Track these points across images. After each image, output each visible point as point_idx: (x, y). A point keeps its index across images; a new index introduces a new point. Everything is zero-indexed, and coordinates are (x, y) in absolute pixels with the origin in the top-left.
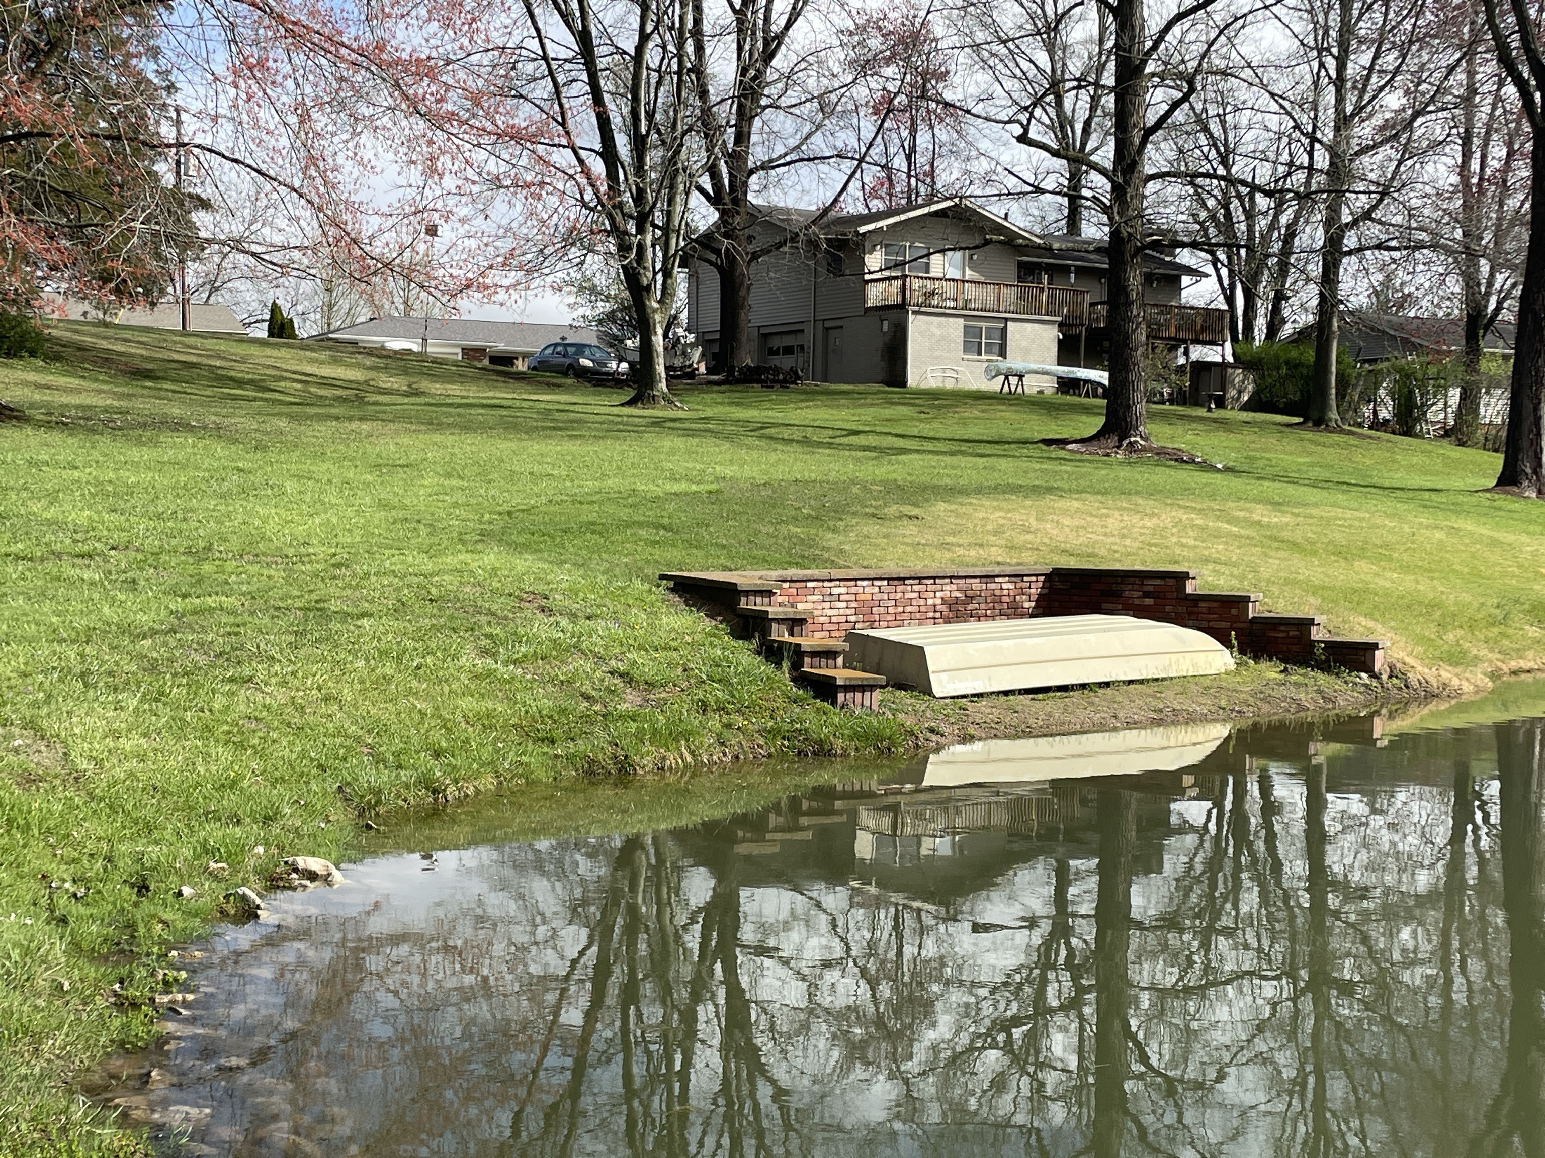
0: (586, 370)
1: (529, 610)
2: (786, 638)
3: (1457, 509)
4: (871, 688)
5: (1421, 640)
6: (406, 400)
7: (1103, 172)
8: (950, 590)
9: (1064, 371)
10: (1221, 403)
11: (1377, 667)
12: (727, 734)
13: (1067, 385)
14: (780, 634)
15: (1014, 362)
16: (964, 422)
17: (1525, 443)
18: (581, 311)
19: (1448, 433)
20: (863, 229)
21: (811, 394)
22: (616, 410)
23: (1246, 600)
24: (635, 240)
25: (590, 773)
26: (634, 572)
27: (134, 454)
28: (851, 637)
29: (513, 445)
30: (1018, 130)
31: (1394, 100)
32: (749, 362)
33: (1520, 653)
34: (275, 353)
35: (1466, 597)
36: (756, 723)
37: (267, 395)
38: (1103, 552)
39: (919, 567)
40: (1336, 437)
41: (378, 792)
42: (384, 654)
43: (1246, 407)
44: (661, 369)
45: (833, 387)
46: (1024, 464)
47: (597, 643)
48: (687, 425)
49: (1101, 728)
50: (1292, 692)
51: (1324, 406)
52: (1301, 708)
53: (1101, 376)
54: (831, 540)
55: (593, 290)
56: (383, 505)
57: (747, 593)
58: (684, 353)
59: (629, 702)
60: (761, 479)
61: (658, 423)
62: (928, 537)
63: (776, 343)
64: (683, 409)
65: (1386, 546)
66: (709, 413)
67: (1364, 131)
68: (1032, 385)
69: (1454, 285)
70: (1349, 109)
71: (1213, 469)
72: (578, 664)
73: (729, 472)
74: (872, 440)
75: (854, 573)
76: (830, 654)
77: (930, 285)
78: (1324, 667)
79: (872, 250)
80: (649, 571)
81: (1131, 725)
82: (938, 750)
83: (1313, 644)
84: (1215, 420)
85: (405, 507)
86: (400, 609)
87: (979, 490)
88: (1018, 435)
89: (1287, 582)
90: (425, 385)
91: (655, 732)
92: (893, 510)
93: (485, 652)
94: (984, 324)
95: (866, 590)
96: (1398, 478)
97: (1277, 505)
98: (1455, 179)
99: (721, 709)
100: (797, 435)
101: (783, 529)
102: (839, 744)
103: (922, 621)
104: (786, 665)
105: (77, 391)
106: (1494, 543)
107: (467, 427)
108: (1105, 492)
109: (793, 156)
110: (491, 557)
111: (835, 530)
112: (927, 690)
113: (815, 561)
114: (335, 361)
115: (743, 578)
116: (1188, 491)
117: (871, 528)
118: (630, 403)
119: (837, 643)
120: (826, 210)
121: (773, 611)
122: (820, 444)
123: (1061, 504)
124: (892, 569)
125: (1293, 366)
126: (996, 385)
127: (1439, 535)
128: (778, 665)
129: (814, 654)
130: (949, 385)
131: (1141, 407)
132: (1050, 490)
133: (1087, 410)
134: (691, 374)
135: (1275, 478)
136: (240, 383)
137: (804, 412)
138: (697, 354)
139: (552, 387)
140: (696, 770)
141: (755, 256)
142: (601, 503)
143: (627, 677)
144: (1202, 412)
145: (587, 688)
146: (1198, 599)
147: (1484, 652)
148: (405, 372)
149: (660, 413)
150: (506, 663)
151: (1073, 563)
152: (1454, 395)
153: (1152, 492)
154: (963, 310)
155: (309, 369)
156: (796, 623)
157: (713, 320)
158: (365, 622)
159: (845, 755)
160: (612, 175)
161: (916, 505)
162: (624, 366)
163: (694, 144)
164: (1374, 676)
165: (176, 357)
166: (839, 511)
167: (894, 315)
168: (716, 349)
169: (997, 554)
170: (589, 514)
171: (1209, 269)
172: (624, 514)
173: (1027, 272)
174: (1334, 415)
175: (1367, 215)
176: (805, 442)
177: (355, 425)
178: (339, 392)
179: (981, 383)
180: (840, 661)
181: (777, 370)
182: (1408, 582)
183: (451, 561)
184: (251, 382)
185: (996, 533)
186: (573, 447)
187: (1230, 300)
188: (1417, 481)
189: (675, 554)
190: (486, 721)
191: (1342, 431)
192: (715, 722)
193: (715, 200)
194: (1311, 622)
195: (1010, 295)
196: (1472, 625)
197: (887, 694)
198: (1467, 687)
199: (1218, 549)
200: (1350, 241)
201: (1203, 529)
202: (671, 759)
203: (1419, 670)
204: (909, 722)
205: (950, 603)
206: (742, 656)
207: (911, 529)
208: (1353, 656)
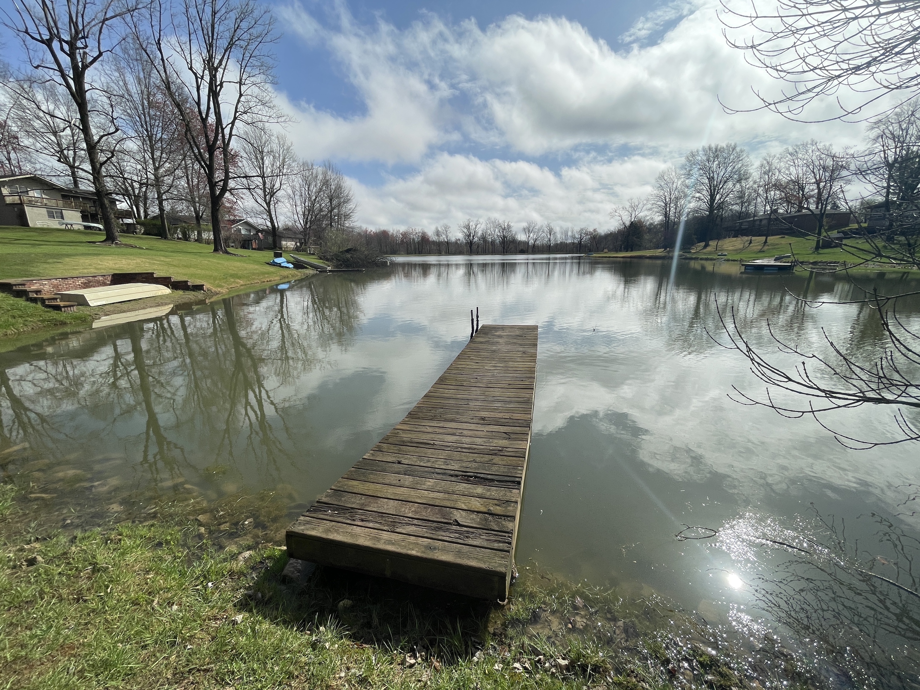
2: (35, 296)
3: (208, 257)
4: (73, 306)
5: (211, 283)
8: (83, 280)
9: (86, 224)
10: (137, 233)
11: (205, 289)
12: (26, 323)
13: (86, 227)
14: (33, 295)
15: (67, 221)
17: (218, 243)
19: (196, 241)
23: (169, 278)
28: (57, 294)
33: (231, 284)
35: (217, 274)
36: (35, 319)
39: (74, 275)
40: (170, 241)
43: (143, 234)
50: (187, 296)
51: (166, 235)
52: (191, 299)
53: (100, 226)
54: (33, 269)
57: (15, 285)
62: (67, 267)
65: (195, 265)
68: (76, 227)
69: (191, 209)
71: (142, 249)
74: (26, 242)
75: (48, 278)
76: (53, 299)
77: (30, 199)
78: (193, 290)
79: (3, 187)
82: (95, 319)
83: (189, 286)
84: (137, 237)
88: (79, 240)
89: (177, 273)
92: (50, 261)
94: (54, 210)
95: (55, 282)
96: (190, 250)
97: (166, 257)
99: (20, 317)
101: (13, 267)
102: (68, 321)
103: (78, 289)
104: (39, 303)
106: (218, 263)
111: (33, 267)
112: (89, 305)
113: (31, 275)
115: (12, 281)
116: (140, 254)
117: (46, 266)
119: (54, 296)
121: (28, 289)
122: (7, 243)
124: (61, 276)
125: (155, 225)
126: (64, 227)
127: (206, 262)
128: (36, 303)
129: (48, 299)
130: (45, 226)
131: (117, 234)
133: (98, 234)
135: (162, 251)
140: (19, 334)
144: (132, 235)
146: (158, 278)
147: (224, 284)
151: (118, 272)
152: (196, 233)
153: (130, 255)
154: (45, 206)
156: (37, 292)
159: (71, 323)
161: (57, 259)
164: (204, 291)
166: (31, 262)
167: (18, 206)
169: (93, 270)
171: (123, 200)
173: (64, 197)
174: (169, 236)
175: (167, 191)
179: (58, 227)
180: (58, 300)
182: (203, 272)
185: (89, 265)
187: (132, 208)
191: (172, 240)
192: (20, 320)
194: (187, 281)
195: (60, 203)
196: (220, 279)
197: (77, 307)
198: (223, 291)
200: (164, 197)
201: (149, 262)
202: (9, 332)
203: (214, 289)
204: (88, 313)
205: (84, 284)
206: (22, 302)
207: (60, 266)
208: (199, 288)
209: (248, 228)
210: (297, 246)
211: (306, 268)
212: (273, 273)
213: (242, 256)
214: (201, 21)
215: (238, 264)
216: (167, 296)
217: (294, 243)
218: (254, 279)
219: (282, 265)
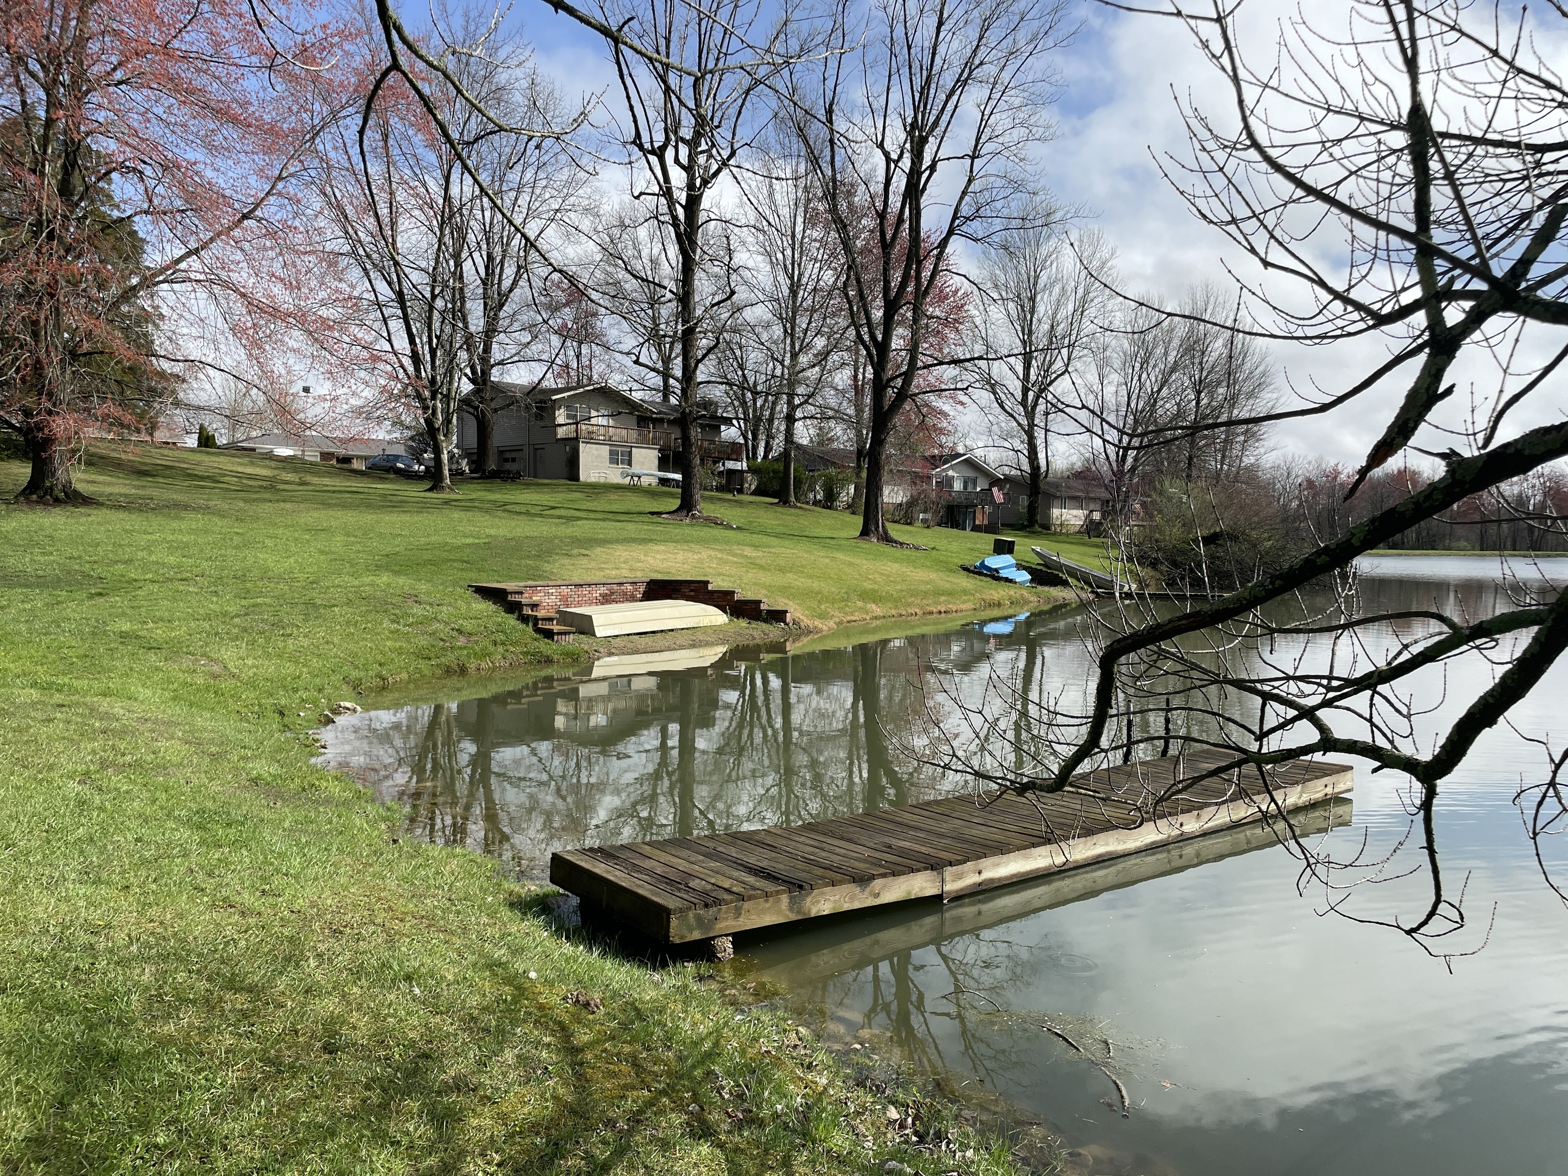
0: (400, 469)
1: (410, 603)
2: (530, 612)
3: (839, 548)
4: (569, 633)
5: (809, 608)
6: (301, 488)
7: (677, 379)
8: (603, 590)
9: (662, 475)
10: (740, 491)
11: (788, 620)
12: (507, 654)
13: (663, 481)
14: (527, 611)
15: (636, 469)
16: (610, 502)
17: (872, 516)
18: (395, 435)
19: (849, 507)
20: (554, 398)
21: (528, 485)
22: (422, 494)
23: (734, 592)
24: (431, 405)
25: (448, 671)
26: (455, 584)
27: (175, 524)
28: (558, 612)
29: (374, 516)
30: (634, 358)
31: (820, 343)
32: (493, 467)
33: (852, 614)
34: (217, 459)
35: (833, 589)
36: (518, 649)
37: (220, 485)
38: (673, 571)
39: (589, 580)
40: (793, 511)
41: (361, 679)
42: (348, 623)
43: (755, 493)
44: (446, 472)
45: (540, 481)
46: (640, 526)
47: (443, 616)
48: (463, 504)
49: (669, 649)
50: (752, 632)
51: (786, 493)
52: (754, 639)
53: (678, 477)
54: (547, 567)
55: (401, 423)
56: (322, 552)
57: (511, 593)
58: (458, 462)
59: (461, 641)
60: (509, 536)
61: (447, 502)
62: (593, 564)
63: (508, 455)
64: (459, 494)
65: (802, 566)
66: (474, 496)
67: (803, 359)
68: (645, 481)
69: (852, 434)
70: (797, 349)
71: (731, 528)
72: (436, 626)
73: (492, 532)
74: (562, 512)
75: (559, 583)
76: (550, 619)
77: (591, 428)
78: (765, 621)
79: (560, 408)
80: (461, 583)
81: (682, 647)
82: (598, 659)
83: (761, 611)
84: (736, 501)
85: (333, 553)
86: (349, 603)
87: (617, 541)
88: (638, 509)
89: (754, 584)
90: (309, 478)
91: (476, 654)
92: (575, 551)
93: (393, 621)
94: (620, 449)
95: (565, 590)
97: (756, 547)
98: (850, 382)
99: (503, 644)
100: (523, 510)
101: (523, 562)
102: (555, 657)
103: (591, 604)
104: (531, 624)
105: (113, 484)
106: (851, 564)
107: (344, 506)
108: (677, 542)
109: (516, 358)
110: (384, 579)
111: (548, 562)
112: (593, 634)
113: (540, 577)
114: (252, 464)
115: (509, 586)
116: (716, 540)
117: (566, 561)
118: (430, 490)
119: (554, 615)
120: (534, 388)
121: (524, 601)
122: (536, 515)
123: (656, 548)
124: (576, 580)
125: (774, 472)
126: (626, 481)
127: (827, 561)
128: (527, 624)
129: (543, 619)
130: (602, 480)
131: (697, 497)
132: (651, 541)
133: (672, 495)
134: (462, 473)
135: (760, 532)
136: (202, 478)
137: (525, 496)
138: (465, 462)
139: (382, 479)
140: (494, 669)
141: (496, 411)
142: (432, 549)
143: (460, 631)
144: (730, 496)
145: (442, 636)
146: (713, 592)
147: (837, 613)
148: (295, 471)
149: (447, 496)
150: (405, 626)
151: (659, 577)
152: (851, 490)
153: (701, 541)
154: (609, 441)
155: (240, 469)
156: (534, 606)
157: (472, 441)
158: (336, 609)
159: (558, 662)
160: (417, 369)
161: (586, 549)
162: (422, 468)
163: (463, 355)
164: (786, 624)
165: (159, 462)
166: (550, 552)
167: (572, 443)
168: (475, 458)
169: (625, 573)
170: (427, 556)
172: (445, 555)
173: (641, 422)
174: (793, 499)
176: (528, 513)
177: (282, 505)
178: (260, 483)
179: (619, 480)
180: (555, 622)
181: (509, 472)
182: (809, 583)
183: (367, 580)
184: (208, 477)
185: (625, 562)
186: (406, 518)
187: (745, 438)
188: (827, 533)
189: (473, 575)
190: (400, 651)
191: (797, 507)
192: (500, 649)
193: (473, 381)
194: (760, 602)
195: (634, 434)
196: (833, 601)
197: (576, 636)
198: (825, 628)
199: (726, 569)
201: (720, 559)
202: (483, 665)
203: (806, 622)
204: (586, 648)
205: (603, 596)
206: (511, 621)
207: (584, 561)
208: (778, 616)
209: (971, 474)
210: (1092, 521)
211: (1065, 583)
212: (965, 592)
213: (917, 548)
214: (909, 48)
215: (894, 568)
216: (715, 629)
217: (1081, 513)
218: (909, 605)
219: (1003, 573)
